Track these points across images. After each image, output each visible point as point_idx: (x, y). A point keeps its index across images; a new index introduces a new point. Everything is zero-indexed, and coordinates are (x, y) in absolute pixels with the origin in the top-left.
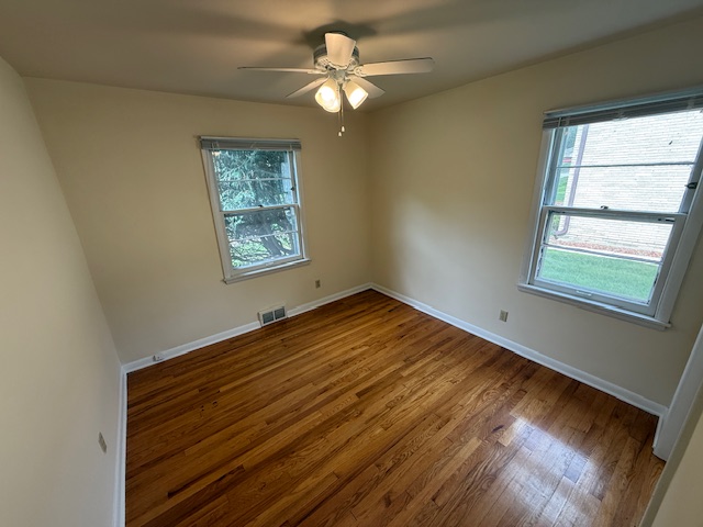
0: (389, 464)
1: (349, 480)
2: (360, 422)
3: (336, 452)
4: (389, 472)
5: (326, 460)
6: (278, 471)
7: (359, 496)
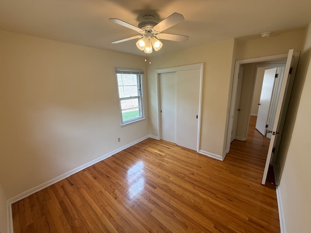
0: (182, 175)
1: (194, 184)
2: (169, 185)
3: (186, 190)
4: (184, 174)
5: (190, 192)
6: (205, 208)
7: (196, 181)
